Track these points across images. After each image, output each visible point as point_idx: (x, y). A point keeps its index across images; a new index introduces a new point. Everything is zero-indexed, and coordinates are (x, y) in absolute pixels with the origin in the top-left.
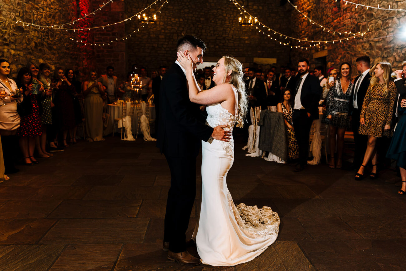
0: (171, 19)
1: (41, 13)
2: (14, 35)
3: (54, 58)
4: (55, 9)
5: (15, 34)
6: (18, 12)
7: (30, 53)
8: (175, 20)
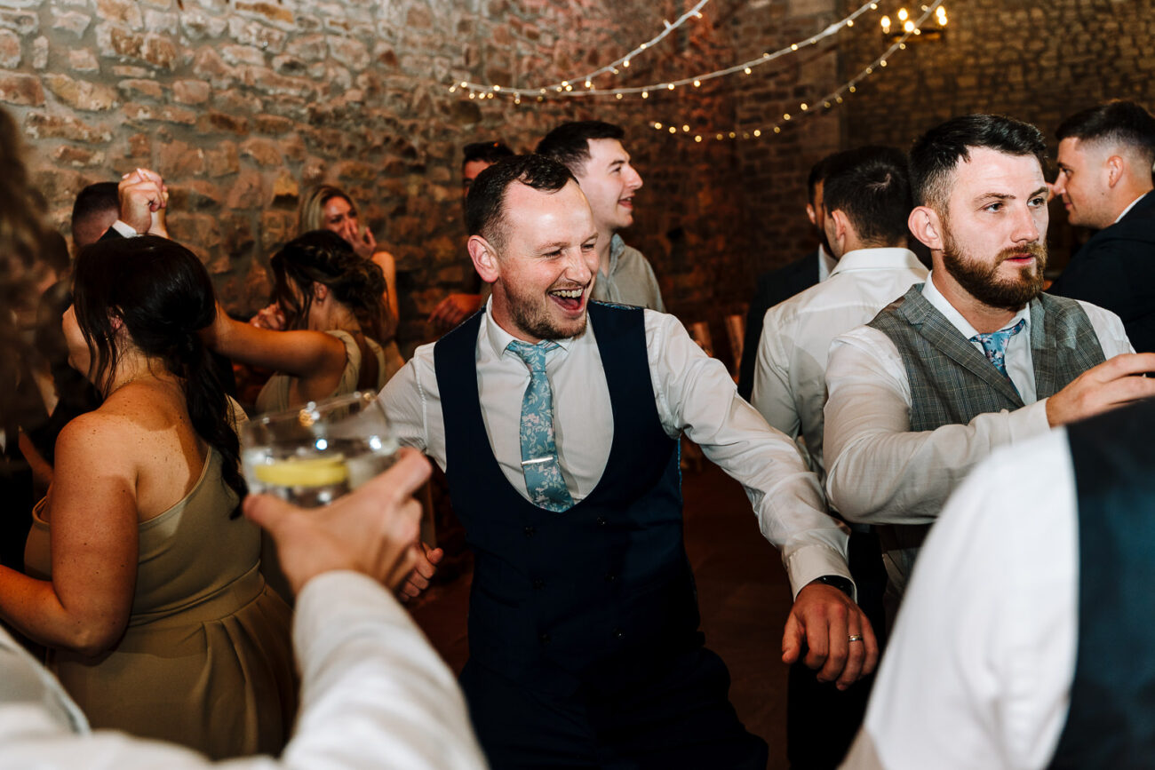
0: (997, 16)
1: (546, 51)
2: (445, 132)
4: (598, 32)
5: (450, 131)
6: (460, 55)
8: (1013, 18)
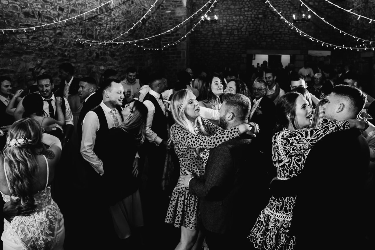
0: (232, 17)
1: (104, 28)
3: (116, 63)
4: (120, 22)
5: (76, 50)
6: (80, 31)
7: (91, 63)
8: (236, 18)
